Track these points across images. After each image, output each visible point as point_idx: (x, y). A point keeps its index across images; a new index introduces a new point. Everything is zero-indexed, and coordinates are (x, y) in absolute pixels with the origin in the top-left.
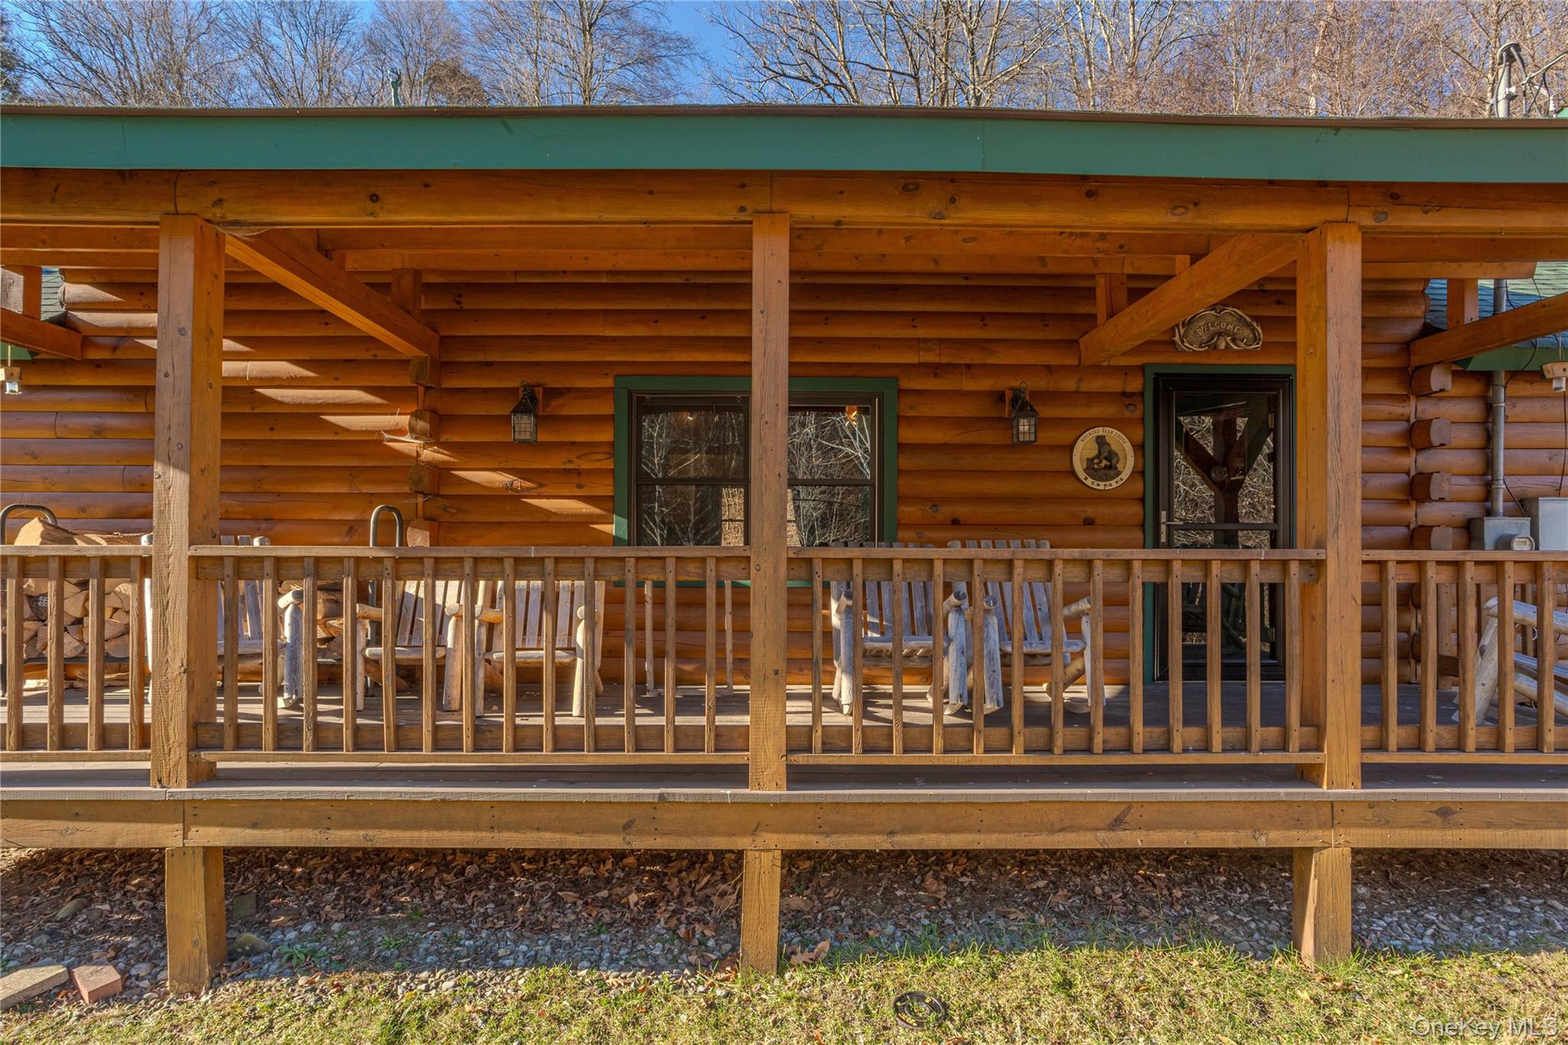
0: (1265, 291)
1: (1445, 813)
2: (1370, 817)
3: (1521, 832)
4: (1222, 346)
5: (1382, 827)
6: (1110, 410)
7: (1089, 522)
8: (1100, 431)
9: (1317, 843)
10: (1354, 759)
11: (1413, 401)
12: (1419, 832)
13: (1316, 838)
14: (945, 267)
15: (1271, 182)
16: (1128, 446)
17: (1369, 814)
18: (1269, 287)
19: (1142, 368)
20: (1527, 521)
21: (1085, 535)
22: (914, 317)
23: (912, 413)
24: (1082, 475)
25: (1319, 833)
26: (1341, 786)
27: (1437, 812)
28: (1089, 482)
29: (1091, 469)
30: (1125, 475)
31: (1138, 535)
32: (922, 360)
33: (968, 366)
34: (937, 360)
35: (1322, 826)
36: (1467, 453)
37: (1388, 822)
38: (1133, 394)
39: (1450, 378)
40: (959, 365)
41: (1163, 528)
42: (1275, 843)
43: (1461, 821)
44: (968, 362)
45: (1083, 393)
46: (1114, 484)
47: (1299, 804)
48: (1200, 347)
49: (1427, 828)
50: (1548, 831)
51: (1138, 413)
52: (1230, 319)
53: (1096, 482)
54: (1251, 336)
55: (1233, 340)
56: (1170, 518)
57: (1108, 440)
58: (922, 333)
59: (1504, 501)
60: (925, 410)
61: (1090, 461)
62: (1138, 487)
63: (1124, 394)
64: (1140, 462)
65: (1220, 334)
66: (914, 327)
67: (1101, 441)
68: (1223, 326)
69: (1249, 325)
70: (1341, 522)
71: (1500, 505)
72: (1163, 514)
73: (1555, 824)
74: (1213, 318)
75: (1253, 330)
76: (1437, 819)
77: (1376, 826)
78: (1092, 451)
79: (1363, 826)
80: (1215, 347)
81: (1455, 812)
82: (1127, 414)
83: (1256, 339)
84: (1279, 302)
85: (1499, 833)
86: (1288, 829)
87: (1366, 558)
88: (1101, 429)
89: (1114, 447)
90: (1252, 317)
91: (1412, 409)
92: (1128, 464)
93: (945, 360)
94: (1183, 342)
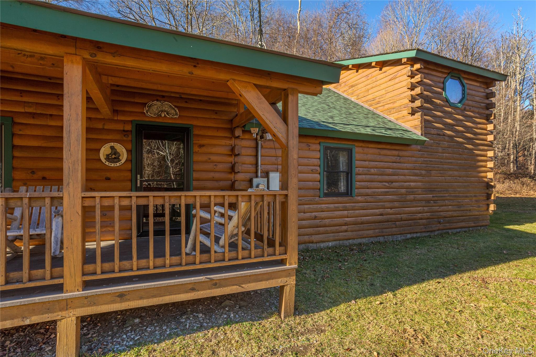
0: (182, 98)
1: (122, 296)
2: (86, 302)
3: (154, 299)
4: (163, 115)
5: (92, 306)
6: (118, 137)
7: (108, 179)
8: (112, 144)
9: (59, 317)
10: (79, 279)
11: (233, 139)
12: (110, 305)
13: (58, 315)
14: (17, 70)
15: (35, 31)
16: (124, 150)
17: (86, 301)
18: (183, 96)
19: (131, 121)
20: (266, 179)
21: (107, 184)
22: (21, 92)
23: (21, 133)
24: (104, 161)
25: (60, 313)
26: (71, 292)
27: (118, 296)
28: (107, 163)
29: (108, 158)
30: (123, 161)
31: (129, 184)
32: (27, 111)
33: (51, 115)
34: (35, 111)
35: (61, 310)
36: (251, 157)
37: (95, 303)
38: (128, 131)
39: (241, 132)
40: (48, 114)
41: (139, 181)
42: (35, 321)
43: (129, 298)
44: (51, 113)
45: (106, 129)
46: (118, 164)
47: (49, 302)
48: (154, 115)
49: (114, 303)
50: (165, 297)
51: (130, 138)
52: (167, 106)
53: (110, 164)
54: (175, 113)
55: (167, 114)
56: (141, 177)
57: (115, 148)
58: (25, 99)
59: (261, 173)
60: (28, 132)
61: (108, 155)
62: (129, 166)
63: (124, 131)
64: (130, 157)
65: (162, 111)
66: (21, 96)
67: (112, 148)
68: (164, 108)
69: (174, 109)
70: (70, 181)
71: (259, 174)
72: (139, 176)
73: (168, 294)
74: (160, 105)
75: (175, 111)
76: (119, 299)
77: (89, 306)
78: (109, 151)
79: (82, 307)
80: (161, 116)
81: (126, 295)
82: (125, 138)
83: (176, 114)
84: (186, 102)
85: (145, 301)
86: (43, 314)
87: (83, 196)
88: (112, 143)
89: (118, 151)
90: (175, 106)
91: (232, 142)
92: (124, 156)
93: (39, 112)
94: (147, 113)
